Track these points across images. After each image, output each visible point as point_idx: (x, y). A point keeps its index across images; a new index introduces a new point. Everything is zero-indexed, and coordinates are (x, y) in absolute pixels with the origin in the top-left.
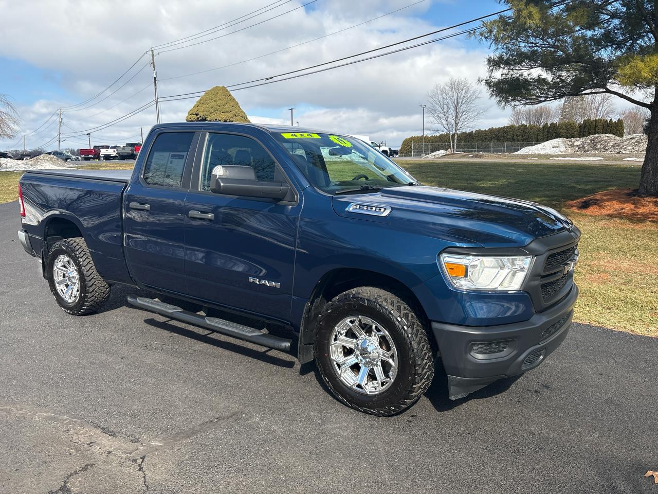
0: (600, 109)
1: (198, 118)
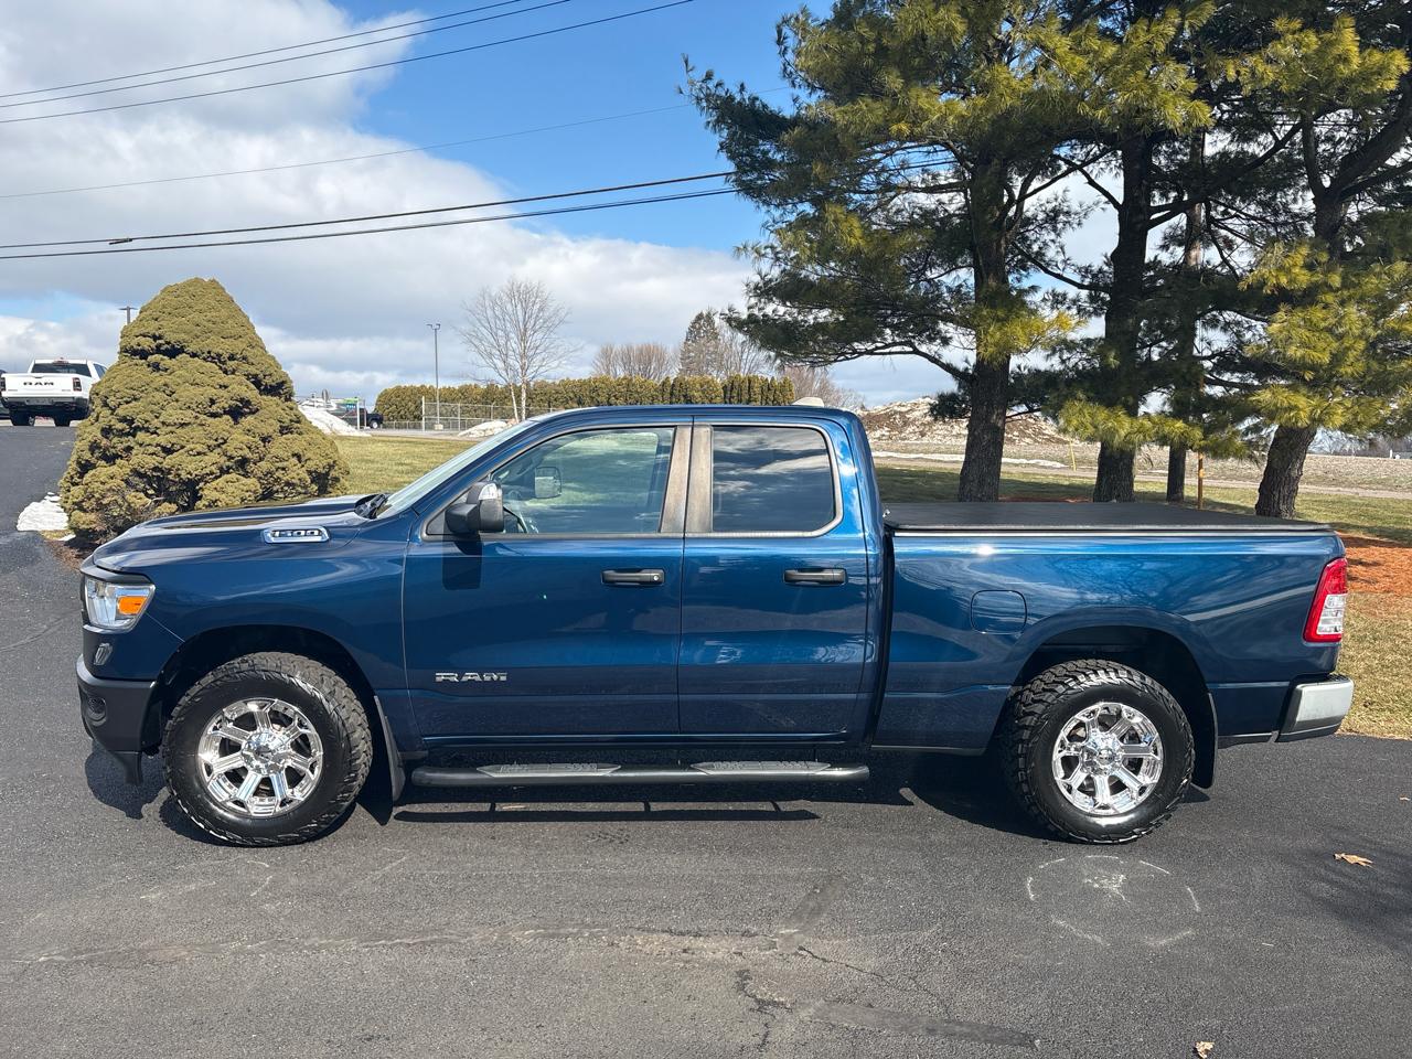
0: (744, 357)
1: (158, 347)
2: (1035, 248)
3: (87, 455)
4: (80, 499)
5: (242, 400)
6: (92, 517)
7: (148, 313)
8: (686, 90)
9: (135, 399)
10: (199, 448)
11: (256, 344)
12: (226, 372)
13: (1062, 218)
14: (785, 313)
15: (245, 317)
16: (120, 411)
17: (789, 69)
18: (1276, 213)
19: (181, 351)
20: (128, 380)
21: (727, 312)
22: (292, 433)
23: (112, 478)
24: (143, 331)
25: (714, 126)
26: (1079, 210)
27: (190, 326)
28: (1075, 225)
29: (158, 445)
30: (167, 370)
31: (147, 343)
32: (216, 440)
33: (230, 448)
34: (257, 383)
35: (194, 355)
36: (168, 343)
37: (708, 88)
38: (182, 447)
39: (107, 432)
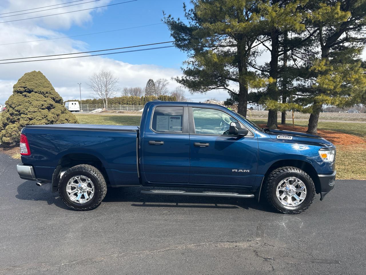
1: (25, 90)
2: (249, 61)
3: (6, 121)
4: (5, 134)
5: (51, 105)
6: (9, 138)
7: (21, 81)
8: (164, 20)
9: (20, 105)
10: (40, 118)
11: (53, 89)
12: (45, 97)
13: (256, 53)
14: (192, 78)
15: (49, 81)
16: (15, 108)
17: (187, 15)
18: (308, 52)
19: (32, 91)
20: (18, 100)
21: (176, 78)
22: (64, 113)
23: (14, 127)
24: (21, 86)
25: (171, 29)
26: (260, 52)
27: (34, 84)
28: (259, 56)
29: (27, 118)
30: (28, 97)
31: (22, 89)
32: (44, 116)
33: (48, 118)
34: (54, 100)
35: (36, 92)
36: (28, 89)
37: (169, 19)
38: (35, 118)
39: (12, 114)
